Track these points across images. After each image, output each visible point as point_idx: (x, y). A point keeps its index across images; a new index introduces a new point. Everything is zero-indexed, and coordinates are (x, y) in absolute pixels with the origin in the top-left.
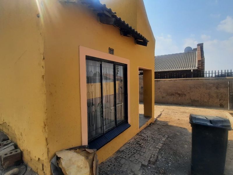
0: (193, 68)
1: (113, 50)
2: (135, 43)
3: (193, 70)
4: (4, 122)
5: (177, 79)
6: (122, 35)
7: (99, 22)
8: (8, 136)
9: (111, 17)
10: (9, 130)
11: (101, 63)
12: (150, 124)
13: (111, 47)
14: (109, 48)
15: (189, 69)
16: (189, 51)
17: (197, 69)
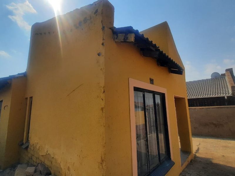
0: (227, 95)
1: (153, 80)
2: (169, 72)
3: (227, 97)
4: (48, 153)
5: (210, 107)
6: (159, 66)
7: (143, 56)
8: (50, 169)
9: (154, 50)
10: (53, 163)
11: (144, 94)
12: (191, 161)
13: (152, 78)
14: (150, 78)
15: (222, 95)
16: (216, 77)
17: (232, 95)
